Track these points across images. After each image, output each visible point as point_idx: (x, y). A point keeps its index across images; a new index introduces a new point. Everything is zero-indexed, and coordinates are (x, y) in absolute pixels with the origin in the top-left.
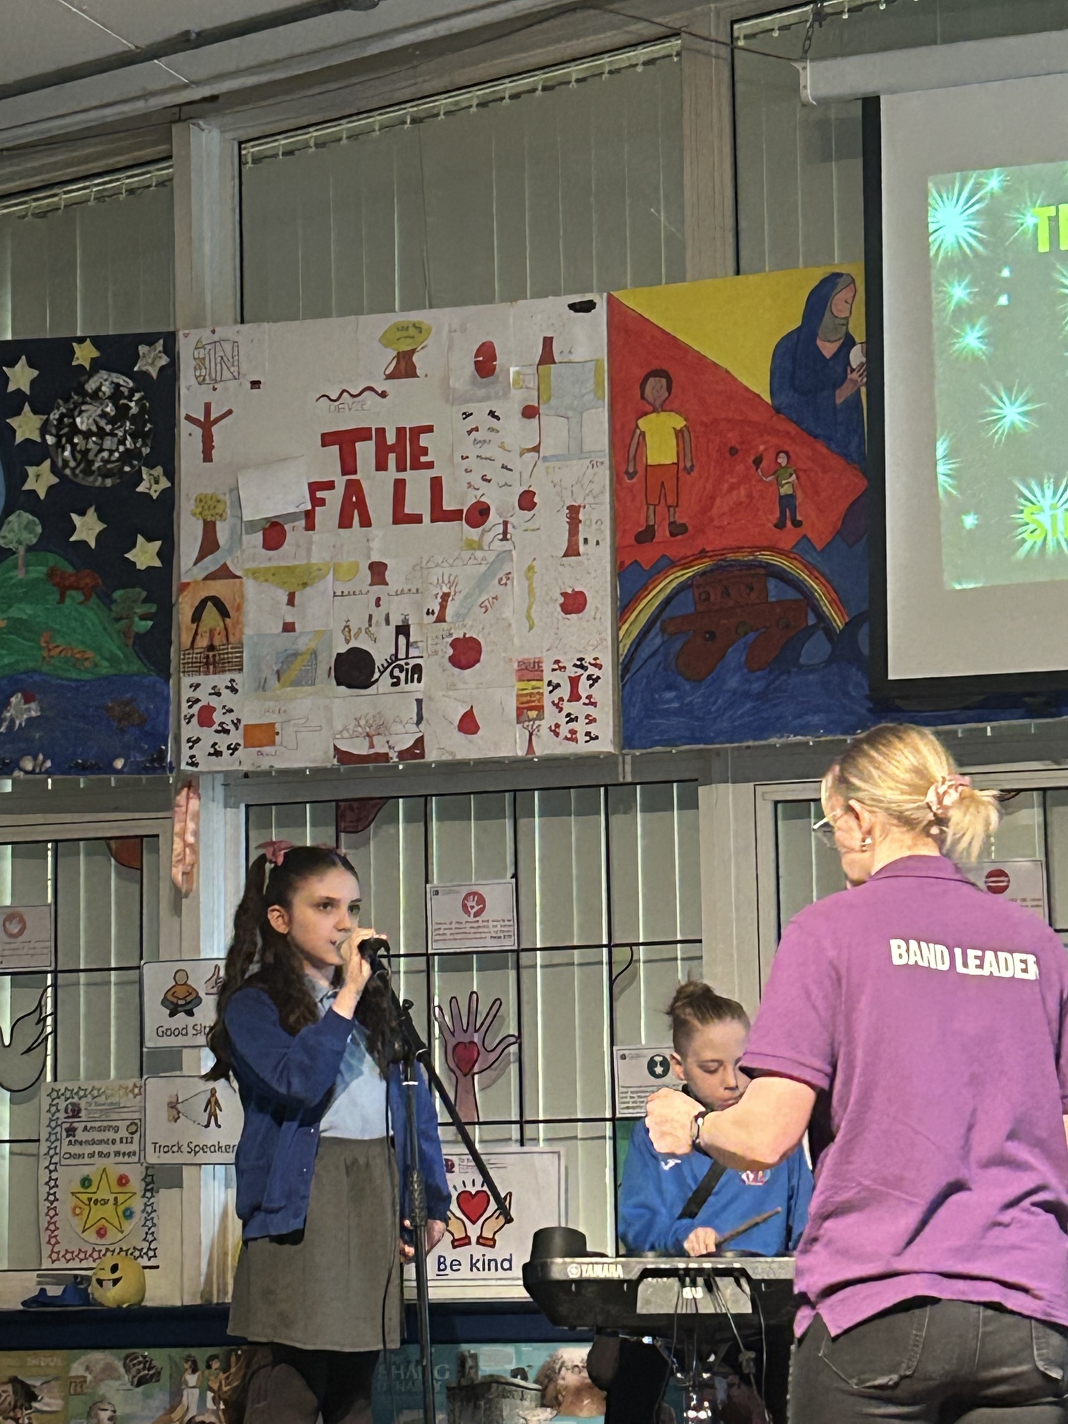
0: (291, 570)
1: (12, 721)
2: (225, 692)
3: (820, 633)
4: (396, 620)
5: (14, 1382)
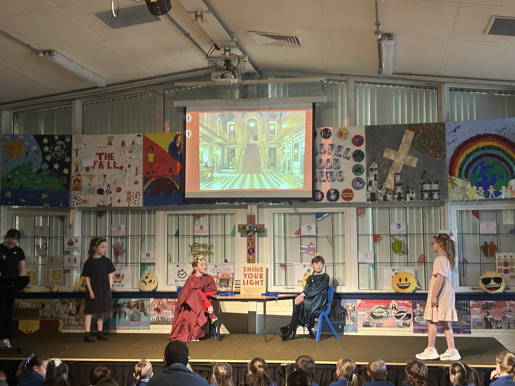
0: (90, 175)
1: (43, 197)
2: (79, 194)
3: (175, 190)
4: (107, 184)
5: (42, 303)
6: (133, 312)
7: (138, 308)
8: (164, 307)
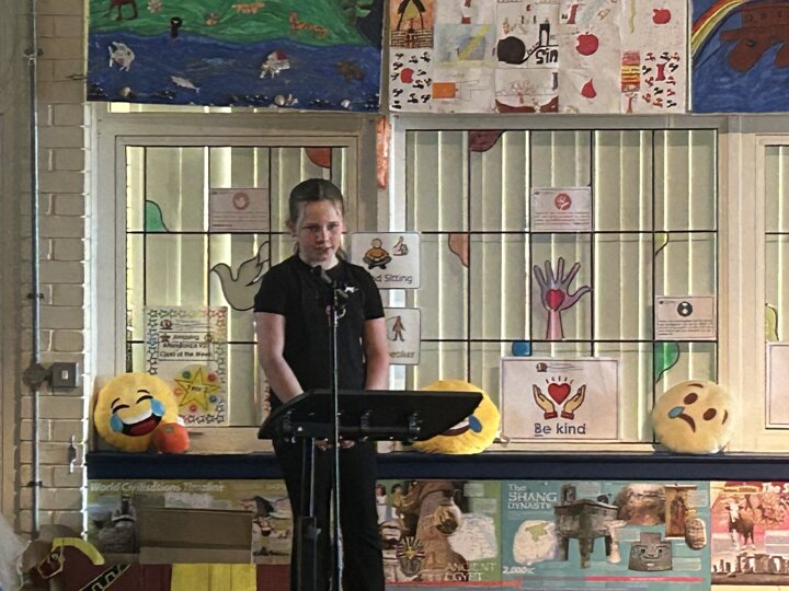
1: (269, 74)
2: (421, 61)
4: (541, 21)
5: (258, 499)
6: (643, 534)
7: (662, 519)
8: (768, 517)
